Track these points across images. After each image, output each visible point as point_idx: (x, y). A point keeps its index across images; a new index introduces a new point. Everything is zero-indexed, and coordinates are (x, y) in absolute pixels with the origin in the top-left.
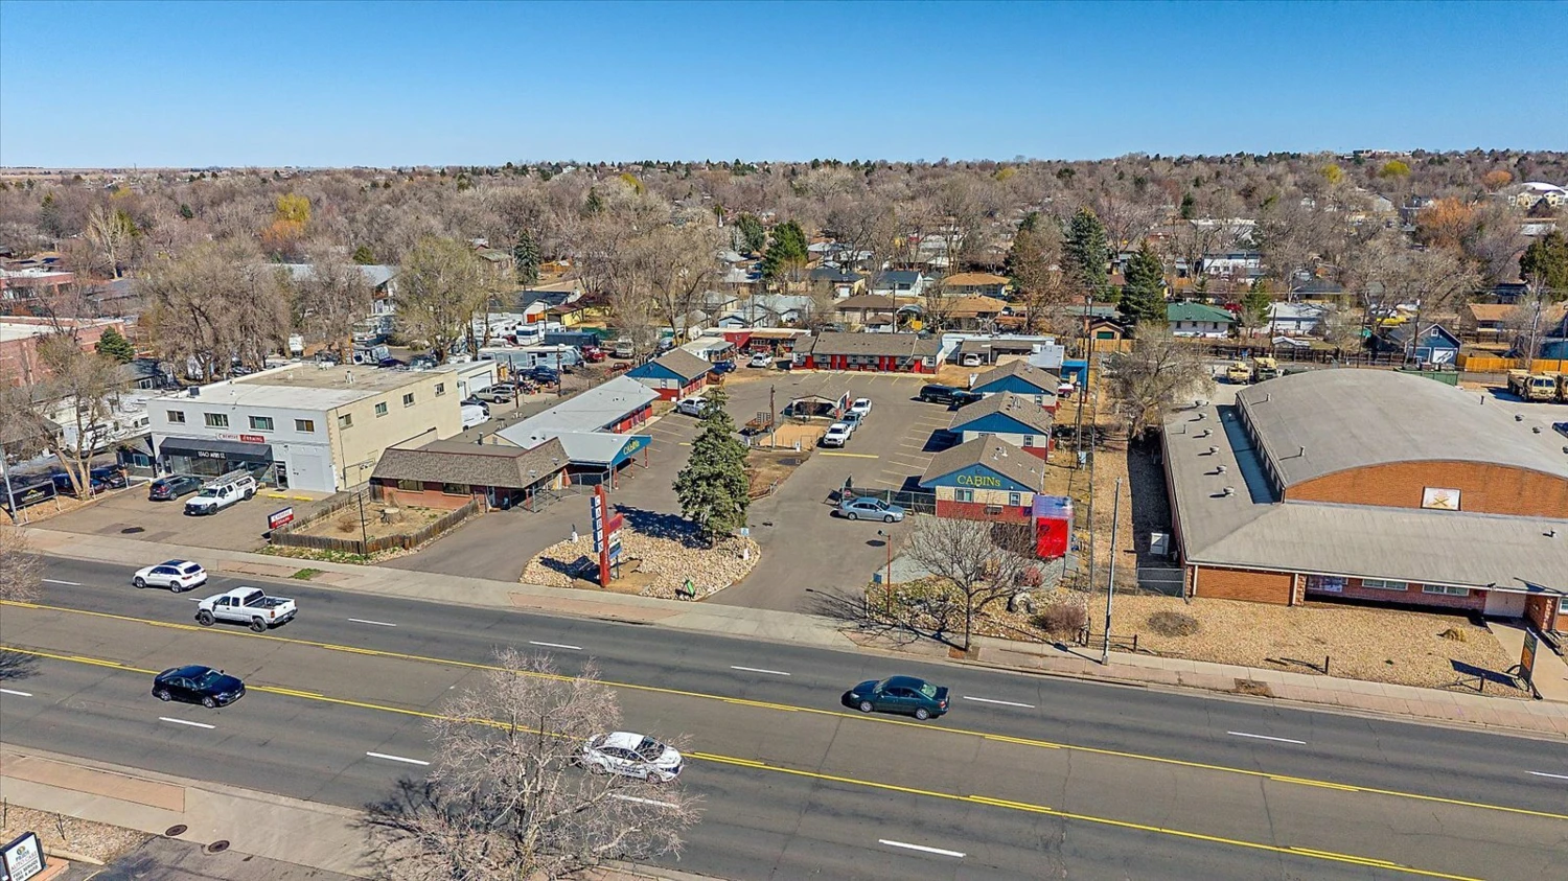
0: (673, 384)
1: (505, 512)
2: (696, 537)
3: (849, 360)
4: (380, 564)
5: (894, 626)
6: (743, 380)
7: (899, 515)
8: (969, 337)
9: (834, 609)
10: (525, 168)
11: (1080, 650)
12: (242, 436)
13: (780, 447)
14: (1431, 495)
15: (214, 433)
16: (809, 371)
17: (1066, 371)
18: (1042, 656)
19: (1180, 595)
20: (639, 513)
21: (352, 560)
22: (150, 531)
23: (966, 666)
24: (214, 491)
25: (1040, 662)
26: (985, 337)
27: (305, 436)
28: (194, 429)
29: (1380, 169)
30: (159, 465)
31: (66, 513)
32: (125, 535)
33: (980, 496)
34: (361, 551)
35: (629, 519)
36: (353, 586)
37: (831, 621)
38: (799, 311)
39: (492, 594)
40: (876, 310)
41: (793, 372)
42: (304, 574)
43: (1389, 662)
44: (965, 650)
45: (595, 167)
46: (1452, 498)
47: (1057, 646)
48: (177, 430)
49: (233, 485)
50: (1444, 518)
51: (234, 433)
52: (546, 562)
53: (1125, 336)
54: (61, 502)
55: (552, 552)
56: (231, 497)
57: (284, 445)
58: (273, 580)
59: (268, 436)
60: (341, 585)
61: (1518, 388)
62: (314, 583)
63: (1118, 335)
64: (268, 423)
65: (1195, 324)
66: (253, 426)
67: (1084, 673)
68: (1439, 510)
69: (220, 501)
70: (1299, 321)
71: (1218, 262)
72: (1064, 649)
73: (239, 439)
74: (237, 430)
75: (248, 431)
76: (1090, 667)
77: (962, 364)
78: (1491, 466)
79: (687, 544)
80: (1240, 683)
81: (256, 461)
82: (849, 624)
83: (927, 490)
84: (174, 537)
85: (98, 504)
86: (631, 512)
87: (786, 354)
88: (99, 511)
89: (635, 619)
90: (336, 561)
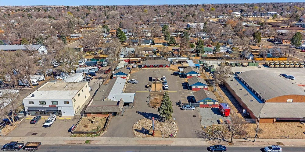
0: (125, 76)
1: (116, 117)
2: (160, 118)
3: (153, 66)
4: (102, 136)
5: (215, 138)
6: (134, 72)
7: (194, 109)
8: (173, 58)
9: (200, 136)
10: (39, 8)
11: (248, 139)
12: (50, 106)
13: (157, 91)
14: (288, 100)
15: (42, 106)
16: (145, 68)
17: (196, 67)
18: (244, 142)
19: (255, 123)
20: (143, 113)
21: (95, 136)
22: (39, 134)
23: (233, 146)
24: (50, 121)
25: (244, 143)
26: (176, 58)
27: (66, 105)
28: (37, 105)
29: (210, 9)
30: (27, 113)
31: (12, 130)
32: (34, 136)
33: (208, 103)
34: (95, 133)
35: (143, 115)
36: (101, 144)
37: (203, 139)
38: (133, 52)
39: (132, 142)
40: (148, 51)
41: (143, 69)
42: (87, 142)
43: (295, 134)
44: (231, 142)
45: (56, 8)
46: (291, 100)
47: (244, 139)
48: (32, 105)
49: (53, 118)
50: (290, 104)
51: (48, 105)
52: (136, 130)
53: (198, 56)
54: (8, 127)
55: (135, 127)
56: (53, 121)
57: (60, 106)
58: (81, 145)
59: (57, 106)
60: (98, 144)
61: (267, 65)
62: (91, 144)
63: (196, 55)
64: (57, 103)
65: (207, 52)
66: (52, 103)
67: (253, 145)
68: (289, 102)
69: (51, 123)
70: (224, 50)
71: (199, 34)
72: (245, 139)
73: (49, 106)
74: (48, 104)
75: (51, 104)
76: (253, 143)
77: (173, 64)
78: (298, 95)
79: (159, 121)
80: (278, 143)
81: (55, 111)
82: (206, 139)
83: (198, 103)
84: (47, 135)
85: (18, 126)
86: (141, 113)
87: (138, 64)
88: (20, 129)
89: (166, 144)
90: (92, 137)
